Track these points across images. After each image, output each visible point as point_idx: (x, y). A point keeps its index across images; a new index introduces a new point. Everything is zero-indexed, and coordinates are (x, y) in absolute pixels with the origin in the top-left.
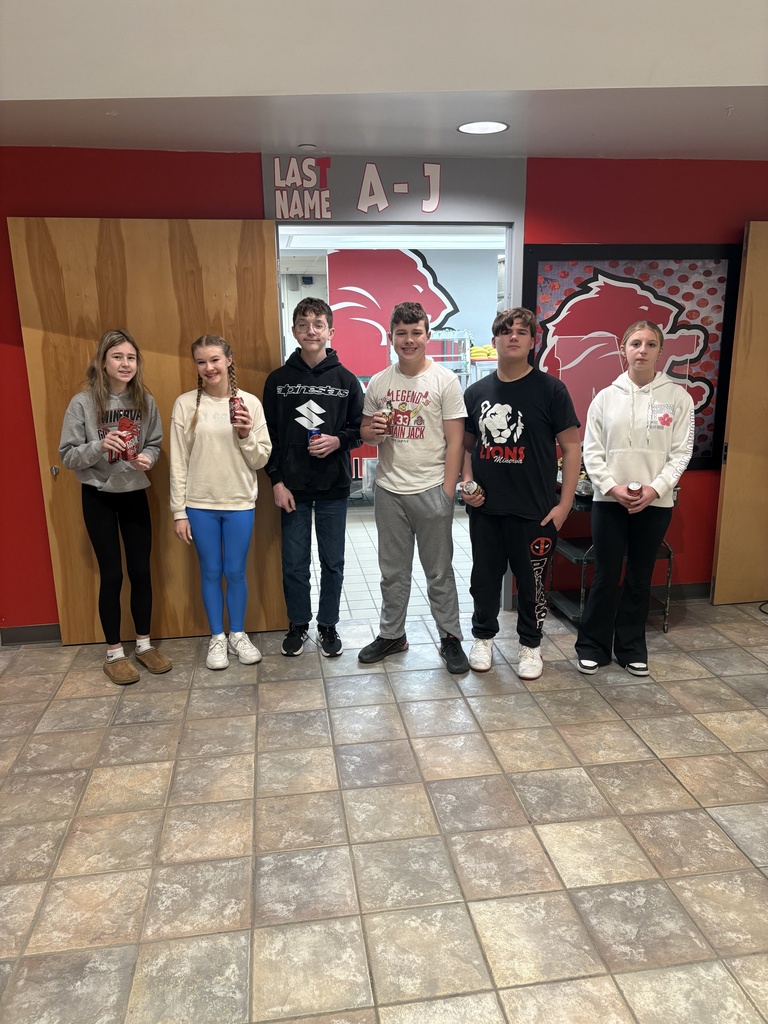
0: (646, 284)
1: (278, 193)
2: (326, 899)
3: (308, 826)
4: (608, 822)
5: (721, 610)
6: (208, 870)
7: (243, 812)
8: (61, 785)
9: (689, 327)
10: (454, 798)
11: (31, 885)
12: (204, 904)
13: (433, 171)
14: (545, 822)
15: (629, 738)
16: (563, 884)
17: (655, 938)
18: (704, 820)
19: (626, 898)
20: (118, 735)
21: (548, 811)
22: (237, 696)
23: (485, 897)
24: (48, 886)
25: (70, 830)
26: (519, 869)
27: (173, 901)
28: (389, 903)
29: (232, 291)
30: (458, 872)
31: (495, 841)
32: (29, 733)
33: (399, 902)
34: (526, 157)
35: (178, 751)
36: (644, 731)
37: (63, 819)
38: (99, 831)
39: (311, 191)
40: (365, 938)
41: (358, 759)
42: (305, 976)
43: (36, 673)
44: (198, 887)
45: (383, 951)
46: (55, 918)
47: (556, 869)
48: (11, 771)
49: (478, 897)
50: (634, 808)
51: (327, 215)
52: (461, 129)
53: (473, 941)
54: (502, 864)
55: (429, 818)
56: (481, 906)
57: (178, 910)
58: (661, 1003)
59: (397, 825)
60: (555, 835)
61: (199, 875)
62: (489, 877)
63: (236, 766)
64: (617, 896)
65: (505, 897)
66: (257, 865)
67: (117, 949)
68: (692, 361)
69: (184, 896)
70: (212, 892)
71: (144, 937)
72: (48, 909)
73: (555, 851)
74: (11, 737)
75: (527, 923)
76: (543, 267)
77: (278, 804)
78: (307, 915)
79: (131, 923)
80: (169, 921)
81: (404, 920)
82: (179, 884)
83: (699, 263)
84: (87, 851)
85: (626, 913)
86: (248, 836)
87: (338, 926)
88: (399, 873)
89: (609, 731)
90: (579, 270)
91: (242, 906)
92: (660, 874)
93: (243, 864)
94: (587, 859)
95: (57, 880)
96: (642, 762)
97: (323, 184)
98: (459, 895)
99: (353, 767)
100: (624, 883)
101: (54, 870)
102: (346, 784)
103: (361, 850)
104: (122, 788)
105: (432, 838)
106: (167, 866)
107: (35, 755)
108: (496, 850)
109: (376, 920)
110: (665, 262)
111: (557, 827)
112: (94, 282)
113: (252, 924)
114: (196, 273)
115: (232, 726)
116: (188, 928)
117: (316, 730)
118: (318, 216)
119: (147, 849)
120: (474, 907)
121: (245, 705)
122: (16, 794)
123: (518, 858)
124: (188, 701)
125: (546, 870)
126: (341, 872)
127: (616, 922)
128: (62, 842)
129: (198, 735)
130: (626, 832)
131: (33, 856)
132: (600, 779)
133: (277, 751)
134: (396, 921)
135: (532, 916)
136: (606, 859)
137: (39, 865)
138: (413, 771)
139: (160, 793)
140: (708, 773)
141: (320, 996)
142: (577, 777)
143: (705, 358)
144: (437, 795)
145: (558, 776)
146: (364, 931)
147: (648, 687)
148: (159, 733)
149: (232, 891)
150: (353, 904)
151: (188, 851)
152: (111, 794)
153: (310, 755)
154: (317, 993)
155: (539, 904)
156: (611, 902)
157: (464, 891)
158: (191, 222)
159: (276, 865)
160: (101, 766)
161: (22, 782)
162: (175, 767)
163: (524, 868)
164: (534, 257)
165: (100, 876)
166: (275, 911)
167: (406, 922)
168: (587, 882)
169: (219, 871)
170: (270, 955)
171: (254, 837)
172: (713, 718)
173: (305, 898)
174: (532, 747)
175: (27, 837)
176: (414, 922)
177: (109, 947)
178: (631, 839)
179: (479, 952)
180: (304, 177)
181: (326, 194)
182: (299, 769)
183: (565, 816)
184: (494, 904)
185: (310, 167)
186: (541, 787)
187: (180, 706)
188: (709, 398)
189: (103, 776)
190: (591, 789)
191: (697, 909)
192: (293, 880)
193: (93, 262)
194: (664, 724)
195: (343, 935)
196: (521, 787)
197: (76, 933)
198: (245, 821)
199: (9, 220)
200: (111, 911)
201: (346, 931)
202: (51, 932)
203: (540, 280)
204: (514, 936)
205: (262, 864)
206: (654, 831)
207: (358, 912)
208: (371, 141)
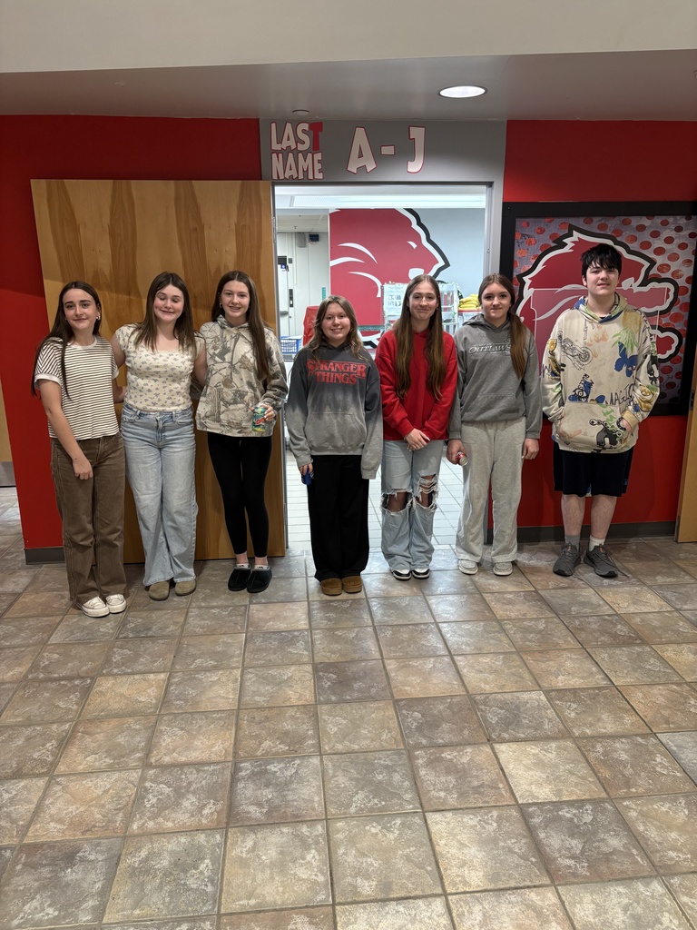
0: (619, 239)
1: (274, 155)
2: (295, 803)
3: (285, 736)
4: (562, 743)
5: (685, 547)
6: (191, 773)
7: (227, 721)
8: (69, 691)
9: (660, 280)
10: (420, 716)
11: (34, 780)
12: (186, 804)
13: (418, 134)
14: (503, 741)
15: (589, 665)
16: (516, 800)
17: (598, 853)
18: (654, 745)
19: (574, 815)
20: (121, 647)
21: (506, 731)
22: (230, 615)
23: (442, 808)
24: (49, 781)
25: (72, 732)
26: (476, 783)
27: (158, 799)
28: (353, 810)
29: (231, 246)
30: (419, 784)
31: (455, 757)
32: (43, 644)
33: (362, 810)
34: (506, 120)
35: (173, 664)
36: (603, 659)
37: (67, 721)
38: (98, 733)
39: (305, 153)
40: (329, 841)
41: (335, 677)
42: (271, 873)
43: (54, 590)
44: (181, 788)
45: (344, 854)
46: (53, 811)
47: (510, 786)
48: (26, 676)
49: (436, 807)
50: (588, 731)
51: (319, 176)
52: (442, 93)
53: (428, 848)
54: (460, 778)
55: (396, 733)
56: (437, 816)
57: (163, 808)
58: (600, 915)
59: (365, 738)
60: (511, 754)
61: (183, 777)
62: (447, 790)
63: (224, 679)
64: (566, 813)
65: (461, 809)
66: (236, 770)
67: (105, 841)
68: (662, 313)
69: (169, 796)
70: (194, 793)
71: (130, 830)
72: (47, 802)
73: (511, 768)
74: (28, 646)
75: (479, 834)
76: (520, 223)
77: (258, 716)
78: (277, 817)
79: (120, 817)
80: (154, 817)
81: (365, 826)
82: (165, 784)
83: (671, 219)
84: (86, 751)
85: (573, 830)
86: (229, 743)
87: (304, 829)
88: (364, 782)
89: (570, 658)
90: (555, 226)
91: (219, 806)
92: (608, 794)
93: (223, 769)
94: (540, 777)
95: (58, 776)
96: (599, 688)
97: (315, 147)
98: (419, 806)
99: (329, 683)
100: (573, 801)
101: (56, 767)
102: (322, 699)
103: (331, 760)
104: (122, 695)
105: (398, 752)
106: (156, 767)
107: (47, 663)
108: (455, 766)
109: (340, 824)
110: (638, 218)
111: (514, 746)
112: (107, 238)
113: (227, 824)
114: (199, 229)
115: (224, 642)
116: (170, 824)
117: (300, 649)
118: (311, 177)
119: (138, 751)
120: (430, 816)
121: (236, 624)
122: (28, 697)
123: (475, 773)
124: (186, 619)
125: (501, 786)
126: (311, 780)
127: (563, 837)
128: (65, 742)
129: (192, 650)
130: (579, 753)
131: (38, 754)
132: (558, 702)
133: (262, 666)
134: (358, 826)
135: (484, 828)
136: (558, 777)
137: (43, 762)
138: (384, 689)
139: (154, 701)
140: (661, 700)
141: (284, 893)
142: (537, 700)
143: (675, 310)
144: (404, 712)
145: (518, 698)
146: (328, 835)
147: (610, 618)
148: (157, 647)
149: (211, 793)
150: (319, 808)
151: (175, 755)
152: (111, 701)
153: (291, 671)
154: (281, 889)
155: (492, 816)
156: (560, 818)
157: (423, 801)
158: (195, 183)
159: (253, 771)
160: (104, 675)
161: (34, 687)
162: (169, 679)
163: (481, 783)
164: (512, 215)
165: (95, 774)
166: (249, 813)
167: (367, 828)
168: (538, 798)
169: (201, 774)
170: (242, 852)
171: (235, 744)
172: (670, 649)
173: (277, 802)
174: (496, 671)
175: (35, 737)
176: (374, 829)
177: (98, 838)
178: (582, 759)
179: (432, 858)
180: (298, 141)
181: (318, 156)
182: (280, 683)
183: (522, 736)
184: (449, 815)
185: (304, 131)
186: (502, 708)
187: (178, 623)
188: (678, 348)
189: (105, 684)
190: (549, 712)
191: (641, 828)
192: (267, 785)
193: (107, 220)
194: (623, 654)
195: (309, 837)
196: (483, 707)
197: (70, 825)
198: (228, 729)
199: (33, 182)
200: (103, 806)
201: (311, 833)
202: (49, 823)
203: (518, 236)
204: (466, 846)
205: (240, 769)
206: (606, 753)
207: (323, 817)
208: (360, 105)
